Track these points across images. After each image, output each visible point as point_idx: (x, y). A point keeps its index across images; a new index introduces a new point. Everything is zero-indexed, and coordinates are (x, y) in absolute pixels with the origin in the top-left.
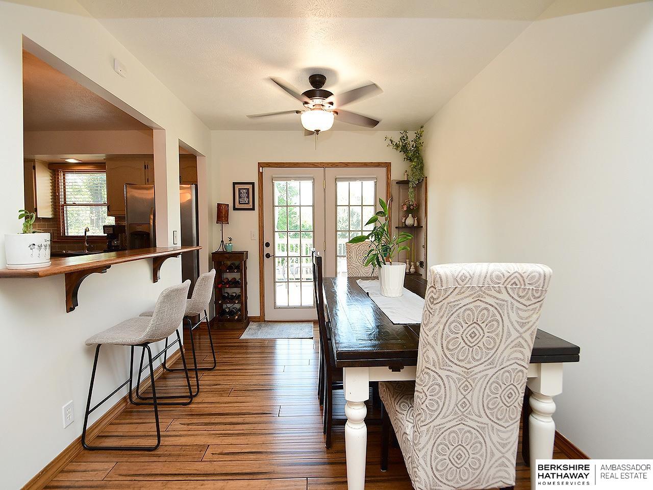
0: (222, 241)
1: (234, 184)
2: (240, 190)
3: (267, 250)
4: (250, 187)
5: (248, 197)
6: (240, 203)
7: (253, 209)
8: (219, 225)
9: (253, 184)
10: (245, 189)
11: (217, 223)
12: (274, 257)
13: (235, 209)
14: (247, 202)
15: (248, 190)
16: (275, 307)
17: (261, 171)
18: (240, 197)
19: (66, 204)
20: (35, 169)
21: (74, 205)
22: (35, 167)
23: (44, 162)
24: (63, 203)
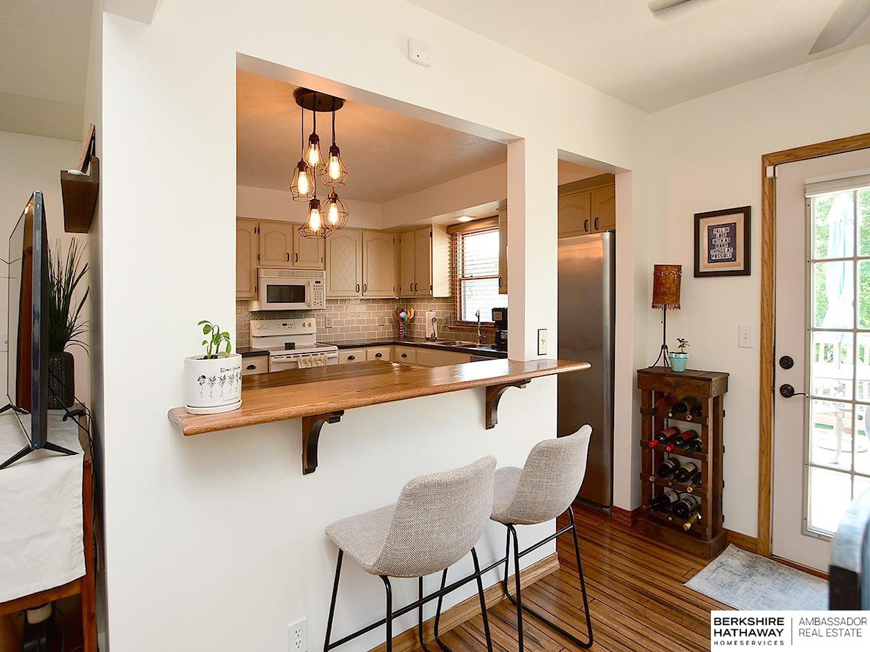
0: (664, 347)
1: (698, 217)
2: (711, 229)
3: (783, 377)
4: (739, 219)
5: (733, 244)
6: (710, 260)
7: (746, 272)
8: (660, 311)
9: (746, 211)
10: (724, 226)
11: (653, 307)
12: (806, 397)
13: (698, 274)
14: (729, 256)
15: (733, 226)
16: (805, 531)
17: (770, 174)
18: (711, 246)
19: (464, 278)
20: (431, 236)
21: (471, 278)
22: (431, 233)
23: (441, 226)
24: (461, 277)
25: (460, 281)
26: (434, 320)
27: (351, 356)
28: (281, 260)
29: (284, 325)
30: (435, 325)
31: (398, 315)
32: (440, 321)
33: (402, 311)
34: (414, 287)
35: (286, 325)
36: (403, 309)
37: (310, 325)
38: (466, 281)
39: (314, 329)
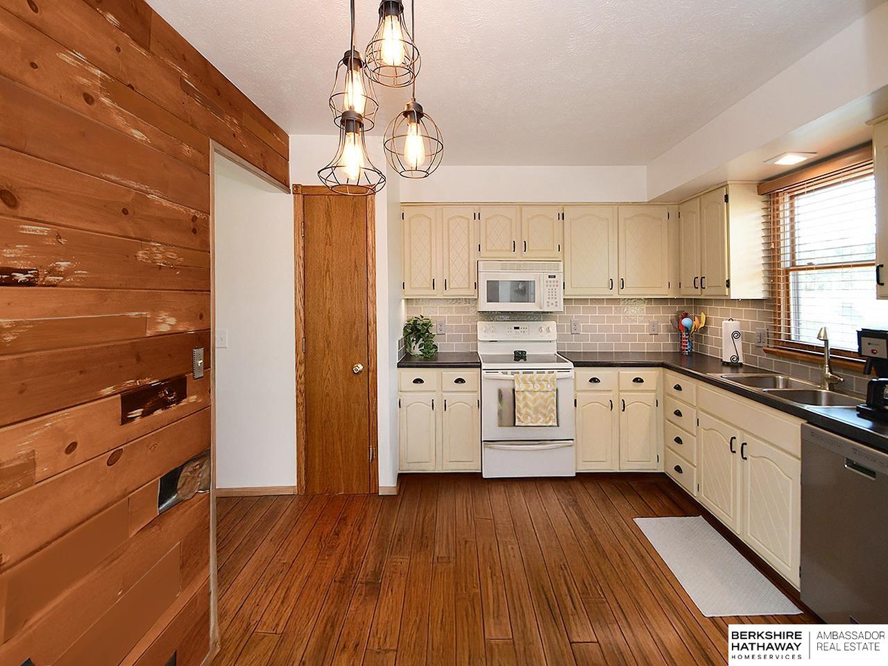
19: (795, 268)
20: (727, 200)
21: (810, 267)
22: (727, 197)
23: (746, 183)
24: (788, 265)
25: (787, 271)
26: (735, 335)
27: (595, 378)
28: (507, 250)
29: (515, 328)
30: (739, 343)
31: (679, 321)
32: (747, 338)
33: (686, 316)
34: (700, 282)
35: (518, 328)
36: (687, 314)
37: (548, 330)
38: (800, 272)
39: (553, 335)
